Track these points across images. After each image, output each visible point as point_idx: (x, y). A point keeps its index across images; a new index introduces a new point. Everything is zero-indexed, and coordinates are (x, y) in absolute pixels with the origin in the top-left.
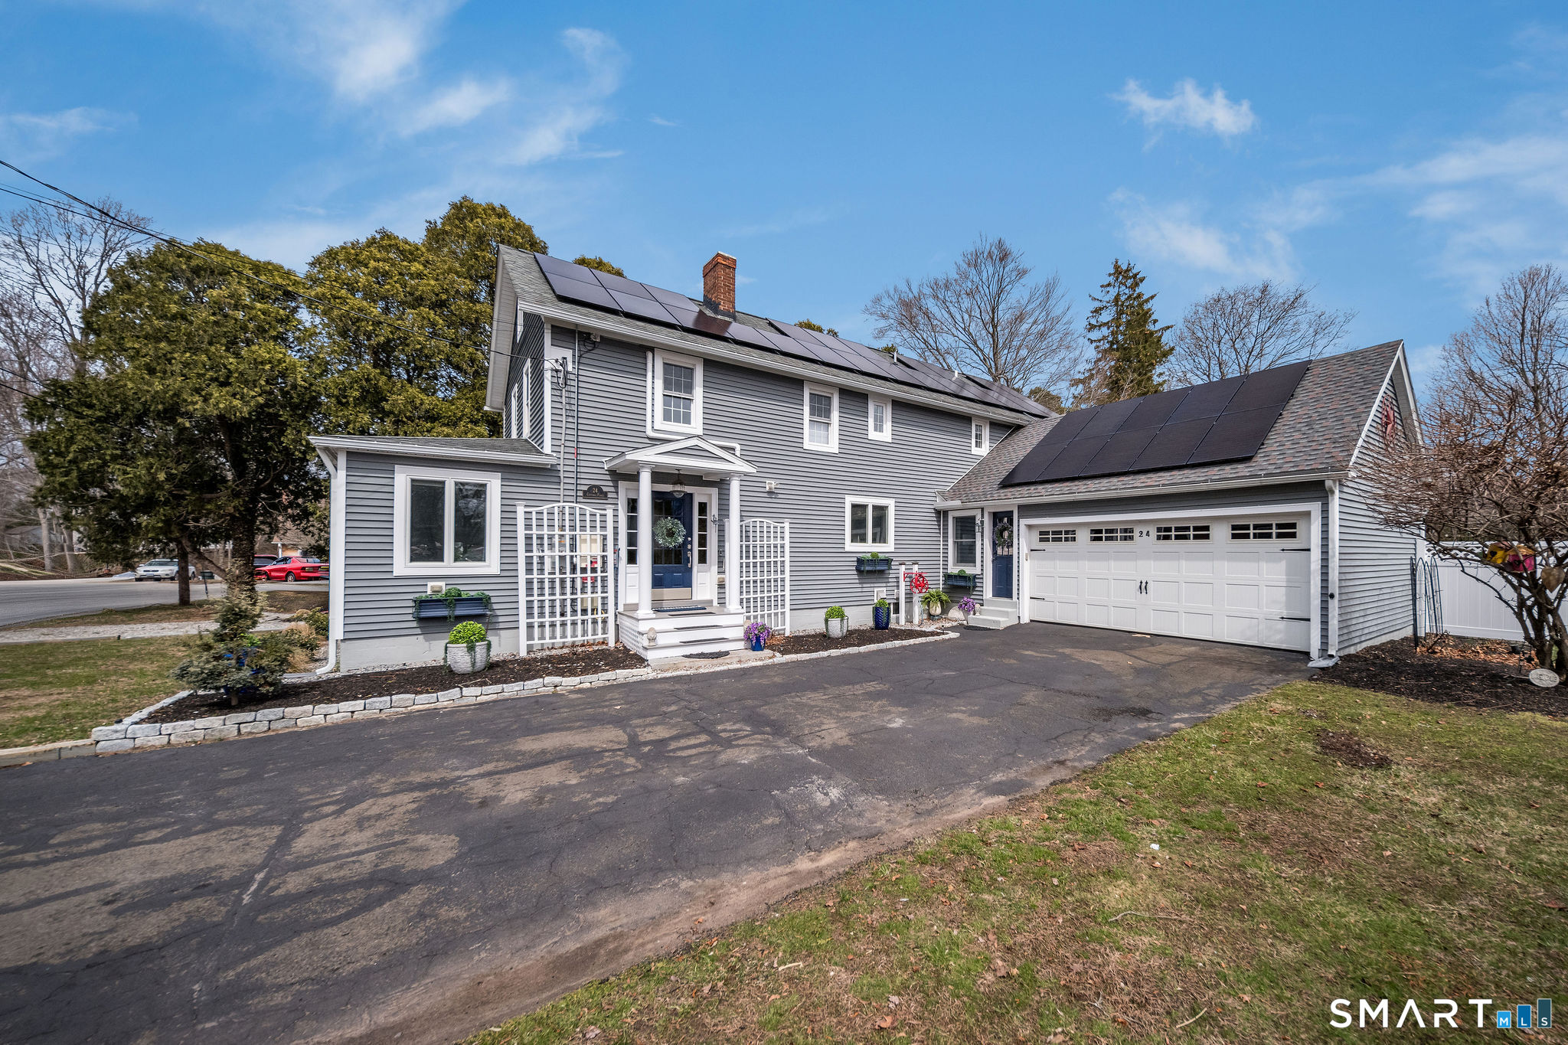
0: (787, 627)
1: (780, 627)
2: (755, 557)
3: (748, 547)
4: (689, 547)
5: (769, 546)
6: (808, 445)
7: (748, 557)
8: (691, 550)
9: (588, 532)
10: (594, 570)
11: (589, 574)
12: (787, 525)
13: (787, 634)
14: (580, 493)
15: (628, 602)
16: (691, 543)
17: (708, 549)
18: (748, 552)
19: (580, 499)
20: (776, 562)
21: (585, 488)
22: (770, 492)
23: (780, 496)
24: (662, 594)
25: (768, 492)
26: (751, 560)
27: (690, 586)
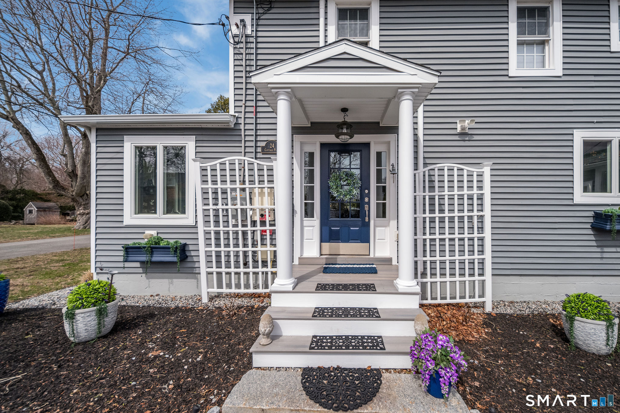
0: (488, 299)
1: (477, 299)
2: (442, 211)
3: (432, 199)
4: (366, 200)
5: (461, 198)
6: (514, 71)
7: (432, 211)
8: (369, 203)
9: (257, 185)
10: (263, 223)
11: (259, 228)
12: (487, 171)
13: (488, 308)
14: (259, 150)
15: (306, 255)
16: (368, 195)
17: (387, 201)
18: (432, 205)
19: (259, 155)
20: (471, 218)
21: (263, 144)
22: (462, 134)
23: (476, 138)
24: (339, 249)
25: (460, 134)
26: (437, 214)
27: (367, 241)
